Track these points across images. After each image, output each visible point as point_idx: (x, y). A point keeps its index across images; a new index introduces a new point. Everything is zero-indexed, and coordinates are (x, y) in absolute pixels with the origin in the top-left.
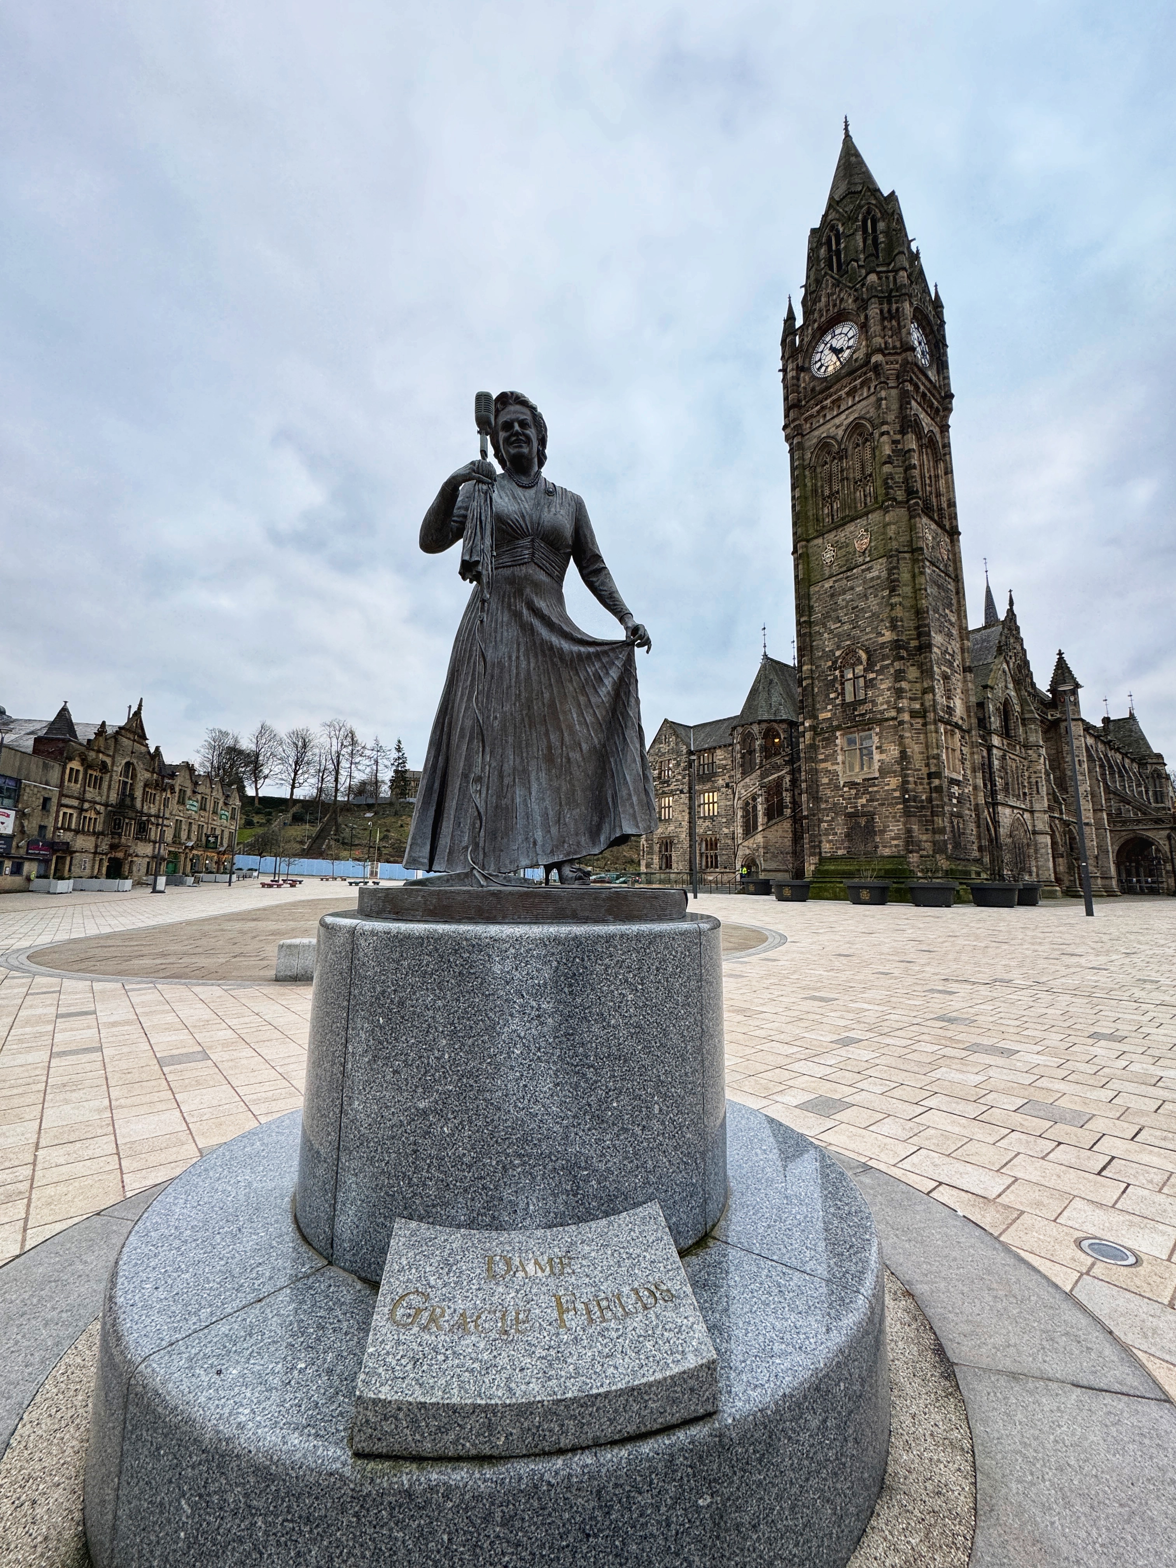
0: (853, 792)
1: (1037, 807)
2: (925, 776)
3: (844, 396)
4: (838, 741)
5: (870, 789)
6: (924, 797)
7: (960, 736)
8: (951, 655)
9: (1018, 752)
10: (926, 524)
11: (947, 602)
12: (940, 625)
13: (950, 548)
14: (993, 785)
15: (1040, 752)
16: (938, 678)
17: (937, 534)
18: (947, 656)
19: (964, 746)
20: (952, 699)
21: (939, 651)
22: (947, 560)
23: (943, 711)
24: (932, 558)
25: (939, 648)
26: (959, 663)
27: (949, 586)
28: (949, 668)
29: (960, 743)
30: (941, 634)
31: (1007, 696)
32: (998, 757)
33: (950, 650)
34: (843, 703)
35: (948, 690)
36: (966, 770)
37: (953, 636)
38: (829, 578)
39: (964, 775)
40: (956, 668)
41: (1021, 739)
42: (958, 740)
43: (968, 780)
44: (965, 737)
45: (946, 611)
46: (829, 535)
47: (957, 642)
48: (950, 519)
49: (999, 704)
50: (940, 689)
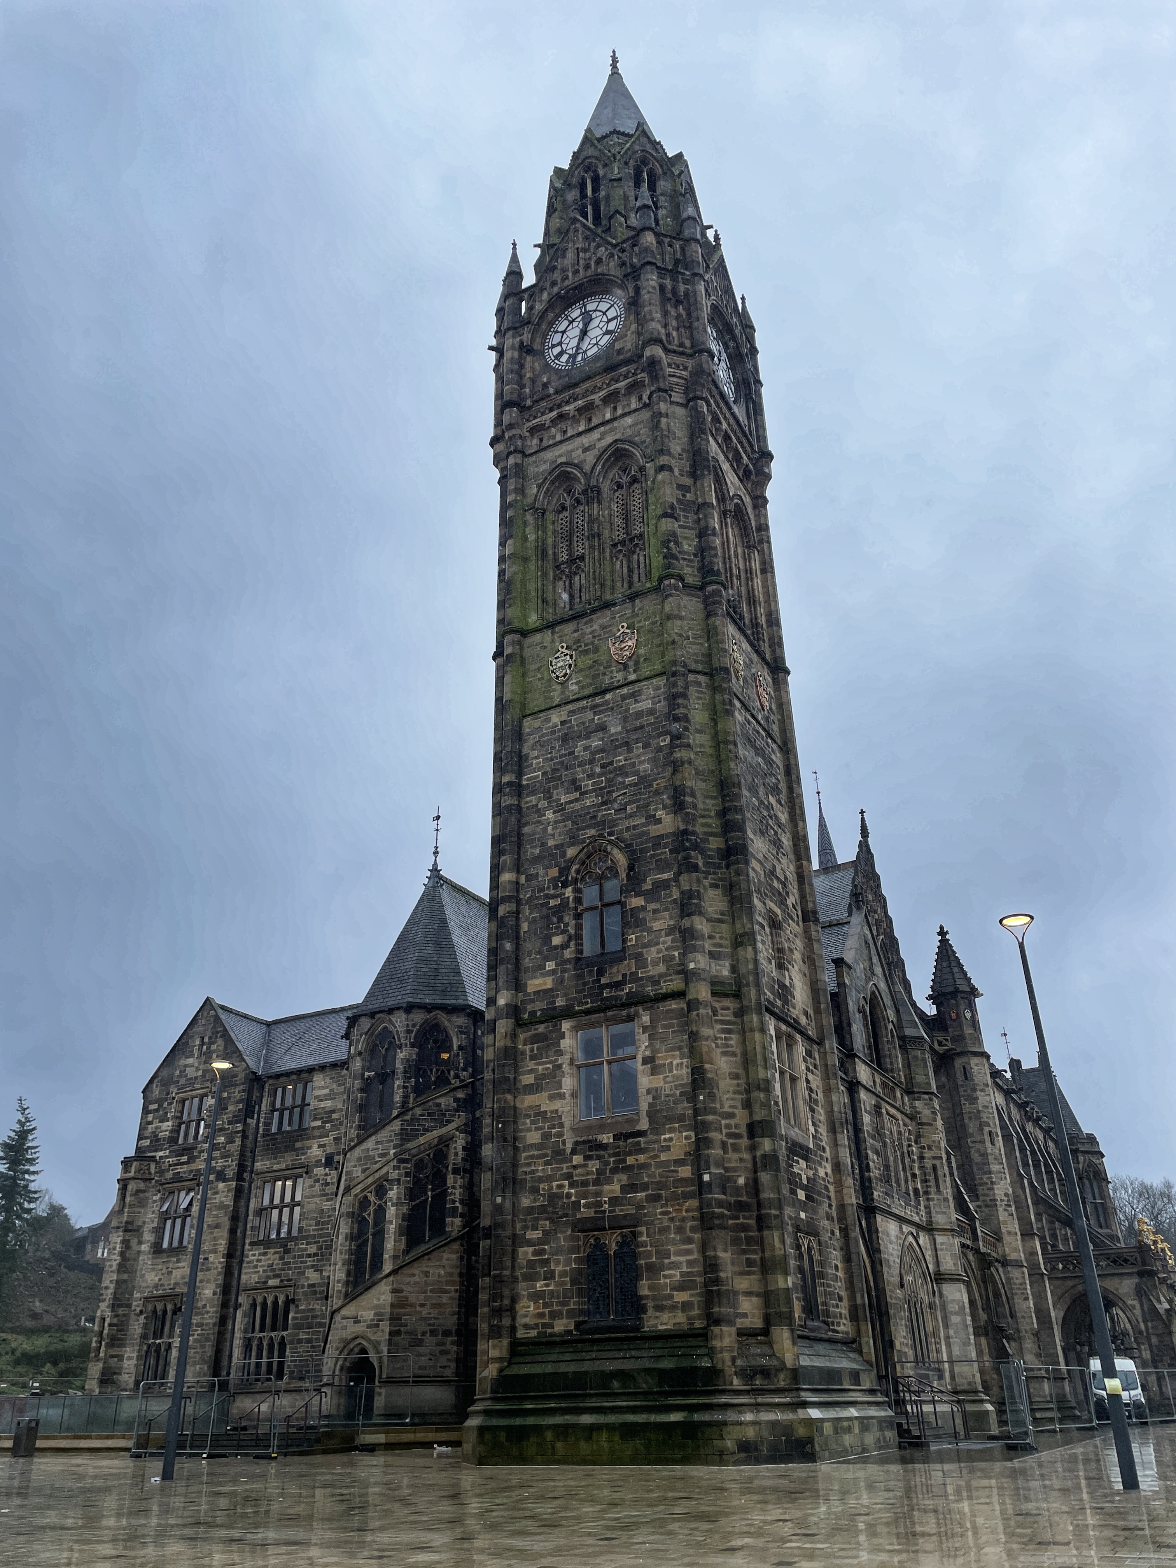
0: (594, 1165)
1: (939, 1221)
2: (743, 1131)
3: (598, 402)
4: (567, 1043)
5: (630, 1160)
6: (741, 1181)
7: (804, 1050)
8: (781, 881)
9: (898, 1103)
10: (733, 637)
11: (771, 784)
12: (761, 821)
13: (772, 692)
14: (865, 1167)
15: (934, 1105)
16: (761, 920)
17: (752, 661)
18: (775, 883)
19: (812, 1072)
20: (788, 970)
21: (761, 869)
22: (768, 711)
23: (773, 990)
24: (745, 698)
25: (760, 862)
26: (796, 902)
27: (773, 757)
28: (780, 907)
29: (805, 1064)
30: (763, 838)
31: (874, 988)
32: (868, 1108)
33: (779, 872)
34: (578, 959)
35: (781, 951)
36: (818, 1126)
37: (783, 848)
38: (561, 705)
39: (816, 1137)
40: (791, 910)
41: (901, 1077)
42: (802, 1058)
43: (824, 1149)
44: (813, 1053)
45: (771, 798)
46: (564, 629)
47: (790, 861)
48: (772, 645)
49: (863, 1001)
50: (765, 943)
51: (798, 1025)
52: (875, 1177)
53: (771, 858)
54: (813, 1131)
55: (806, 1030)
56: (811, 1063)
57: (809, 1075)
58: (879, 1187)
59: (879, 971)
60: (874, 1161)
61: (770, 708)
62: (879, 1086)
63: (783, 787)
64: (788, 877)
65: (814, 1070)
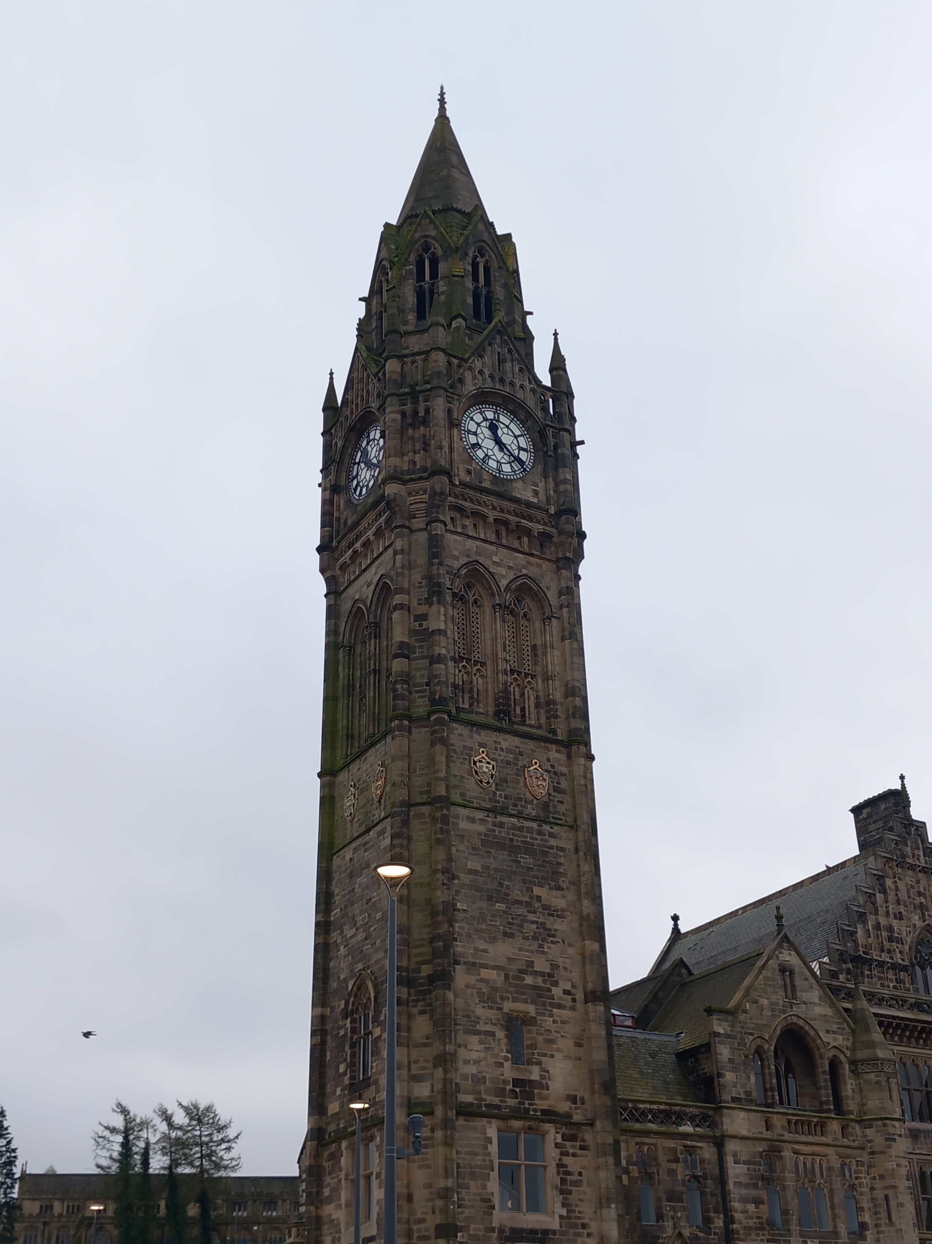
4: (344, 1160)
7: (559, 1136)
8: (542, 974)
9: (830, 1137)
10: (482, 745)
11: (539, 875)
12: (509, 923)
13: (564, 770)
14: (729, 1220)
15: (891, 1130)
16: (489, 1028)
17: (521, 754)
18: (529, 980)
19: (574, 1155)
20: (539, 1063)
21: (498, 975)
22: (550, 795)
23: (501, 1092)
24: (498, 802)
25: (498, 968)
26: (574, 986)
27: (553, 842)
28: (533, 1002)
29: (558, 1151)
30: (511, 940)
31: (795, 1020)
32: (744, 1158)
33: (541, 965)
34: (351, 1085)
35: (530, 1047)
36: (576, 1206)
37: (554, 936)
38: (350, 843)
39: (568, 1217)
40: (560, 998)
41: (851, 1105)
42: (553, 1145)
43: (584, 1226)
44: (580, 1135)
45: (537, 891)
46: (354, 767)
47: (570, 945)
48: (568, 717)
49: (759, 1041)
50: (492, 1049)
51: (549, 1115)
52: (745, 1228)
53: (525, 956)
54: (564, 1212)
55: (569, 1116)
56: (573, 1147)
57: (567, 1160)
58: (753, 1236)
59: (815, 995)
60: (745, 1212)
61: (556, 789)
62: (783, 1127)
63: (568, 868)
64: (561, 964)
65: (579, 1152)
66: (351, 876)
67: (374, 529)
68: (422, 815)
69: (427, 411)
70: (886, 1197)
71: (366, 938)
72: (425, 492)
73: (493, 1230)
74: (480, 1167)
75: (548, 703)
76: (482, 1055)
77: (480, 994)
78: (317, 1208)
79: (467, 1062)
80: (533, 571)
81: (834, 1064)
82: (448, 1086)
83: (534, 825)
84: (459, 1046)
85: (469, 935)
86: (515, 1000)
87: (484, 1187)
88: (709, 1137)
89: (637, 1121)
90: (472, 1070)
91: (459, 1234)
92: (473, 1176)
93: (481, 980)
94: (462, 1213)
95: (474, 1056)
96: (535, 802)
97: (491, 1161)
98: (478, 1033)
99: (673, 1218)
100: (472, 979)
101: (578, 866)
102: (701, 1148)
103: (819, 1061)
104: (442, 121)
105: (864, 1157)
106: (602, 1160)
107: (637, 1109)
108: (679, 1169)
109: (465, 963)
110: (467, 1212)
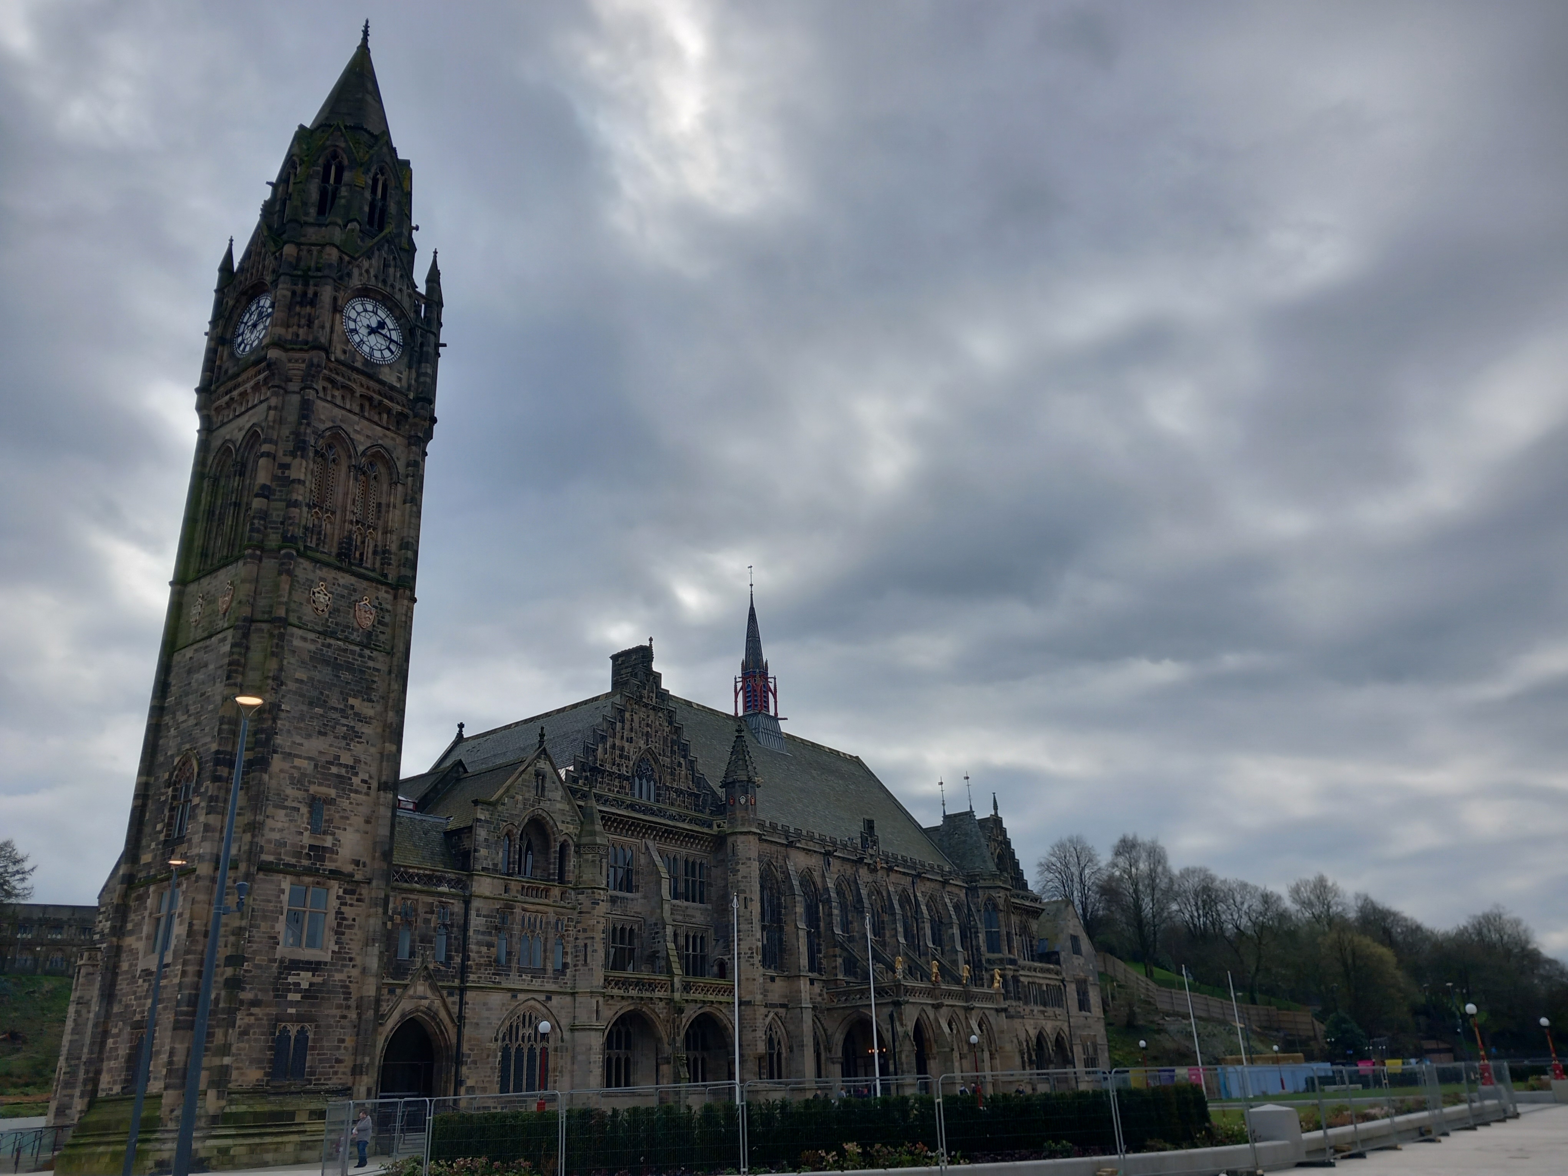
0: (146, 986)
1: (582, 986)
3: (249, 390)
4: (149, 901)
5: (160, 983)
7: (341, 891)
8: (346, 766)
9: (552, 900)
10: (322, 579)
11: (356, 688)
12: (324, 724)
13: (389, 607)
14: (466, 958)
15: (597, 897)
16: (295, 804)
17: (355, 590)
18: (334, 770)
19: (351, 905)
20: (333, 834)
21: (309, 764)
22: (374, 626)
23: (298, 855)
24: (329, 627)
25: (310, 759)
26: (370, 777)
27: (371, 664)
28: (335, 787)
29: (339, 901)
30: (323, 738)
31: (540, 812)
32: (484, 912)
33: (346, 759)
34: (165, 841)
35: (326, 821)
36: (347, 944)
37: (361, 737)
38: (192, 644)
39: (339, 952)
40: (358, 785)
41: (571, 877)
42: (335, 897)
43: (351, 959)
44: (358, 891)
45: (351, 701)
46: (205, 582)
47: (372, 745)
48: (399, 566)
49: (510, 827)
50: (295, 821)
51: (335, 874)
52: (477, 964)
53: (334, 751)
54: (336, 948)
55: (352, 875)
56: (351, 899)
57: (343, 909)
58: (482, 971)
59: (558, 795)
60: (479, 952)
61: (379, 622)
62: (518, 891)
63: (380, 685)
64: (363, 760)
65: (355, 903)
66: (190, 672)
67: (252, 383)
68: (262, 630)
69: (316, 294)
70: (586, 945)
71: (196, 725)
72: (304, 361)
73: (275, 961)
74: (272, 911)
75: (384, 552)
76: (286, 825)
77: (292, 777)
78: (119, 938)
79: (272, 830)
80: (387, 443)
81: (564, 846)
82: (254, 848)
83: (357, 649)
84: (268, 817)
85: (289, 731)
86: (320, 784)
87: (273, 927)
88: (460, 896)
89: (406, 881)
90: (276, 836)
91: (246, 964)
92: (264, 918)
93: (294, 767)
94: (251, 947)
95: (279, 825)
96: (361, 630)
97: (282, 907)
98: (285, 808)
99: (422, 955)
100: (286, 766)
101: (389, 685)
102: (453, 904)
103: (553, 843)
104: (364, 50)
105: (575, 916)
106: (372, 910)
107: (407, 873)
108: (433, 919)
109: (282, 753)
110: (255, 946)
